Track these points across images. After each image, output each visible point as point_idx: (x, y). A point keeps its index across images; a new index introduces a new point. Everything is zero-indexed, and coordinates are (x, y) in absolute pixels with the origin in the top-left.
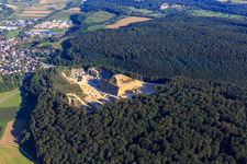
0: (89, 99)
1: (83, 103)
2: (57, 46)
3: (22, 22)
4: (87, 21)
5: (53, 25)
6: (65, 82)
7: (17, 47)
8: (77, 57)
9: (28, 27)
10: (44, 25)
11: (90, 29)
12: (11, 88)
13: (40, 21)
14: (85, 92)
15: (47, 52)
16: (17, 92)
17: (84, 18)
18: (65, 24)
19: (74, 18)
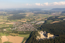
0: (41, 38)
1: (39, 39)
2: (40, 26)
4: (47, 22)
5: (41, 22)
6: (38, 34)
7: (33, 26)
8: (42, 29)
9: (37, 22)
11: (47, 23)
12: (28, 34)
13: (39, 21)
14: (41, 36)
15: (38, 27)
17: (47, 21)
18: (43, 22)
19: (45, 21)
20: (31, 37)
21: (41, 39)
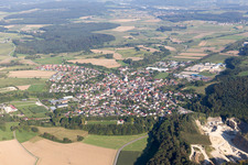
0: (215, 154)
1: (207, 158)
2: (201, 90)
3: (175, 64)
4: (242, 65)
5: (203, 68)
6: (194, 131)
7: (161, 89)
8: (217, 105)
9: (179, 69)
10: (195, 67)
11: (241, 74)
12: (140, 131)
13: (193, 63)
14: (214, 145)
15: (189, 96)
16: (145, 136)
17: (239, 62)
18: (217, 68)
19: (229, 62)
20: (162, 151)
21: (213, 159)
